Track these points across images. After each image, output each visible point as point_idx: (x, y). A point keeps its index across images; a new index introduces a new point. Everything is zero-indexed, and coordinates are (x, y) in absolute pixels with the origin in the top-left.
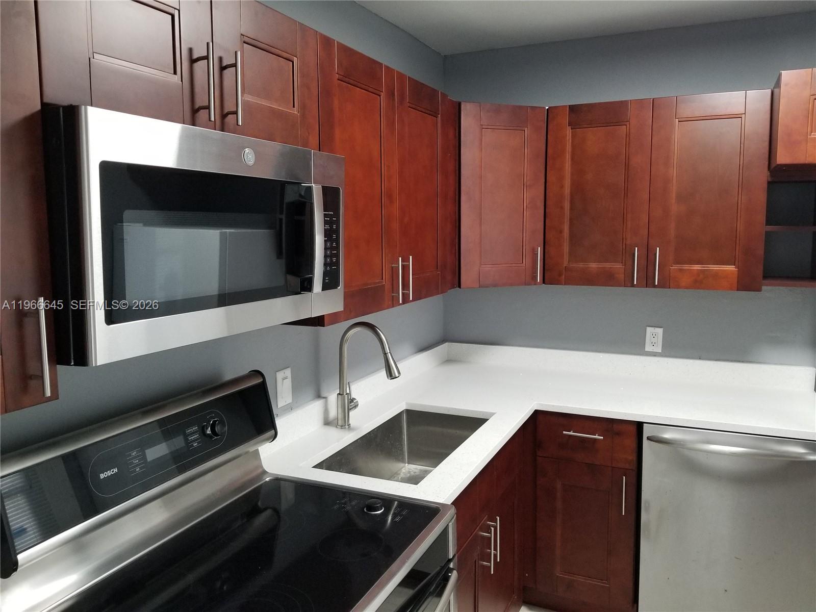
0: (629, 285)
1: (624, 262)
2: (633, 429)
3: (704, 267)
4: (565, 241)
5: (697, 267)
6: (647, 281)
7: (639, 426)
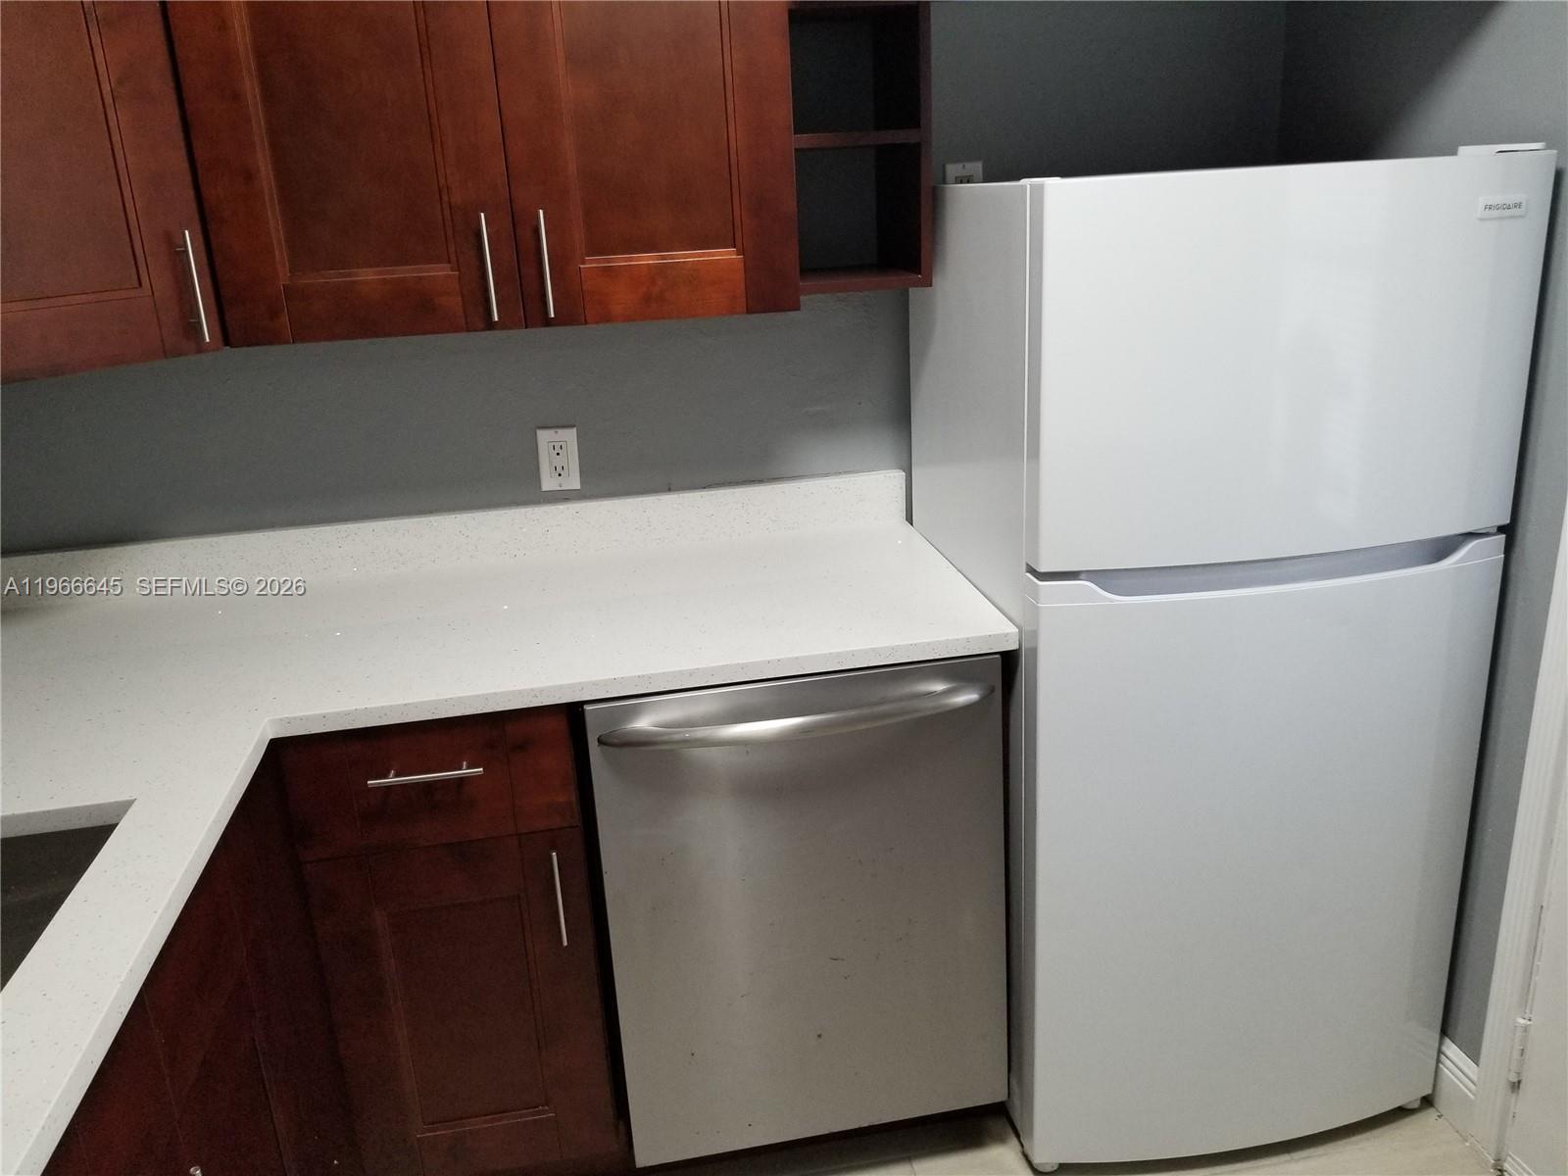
0: (481, 325)
1: (453, 258)
2: (560, 725)
3: (663, 258)
4: (268, 204)
5: (647, 259)
6: (528, 311)
7: (572, 714)
